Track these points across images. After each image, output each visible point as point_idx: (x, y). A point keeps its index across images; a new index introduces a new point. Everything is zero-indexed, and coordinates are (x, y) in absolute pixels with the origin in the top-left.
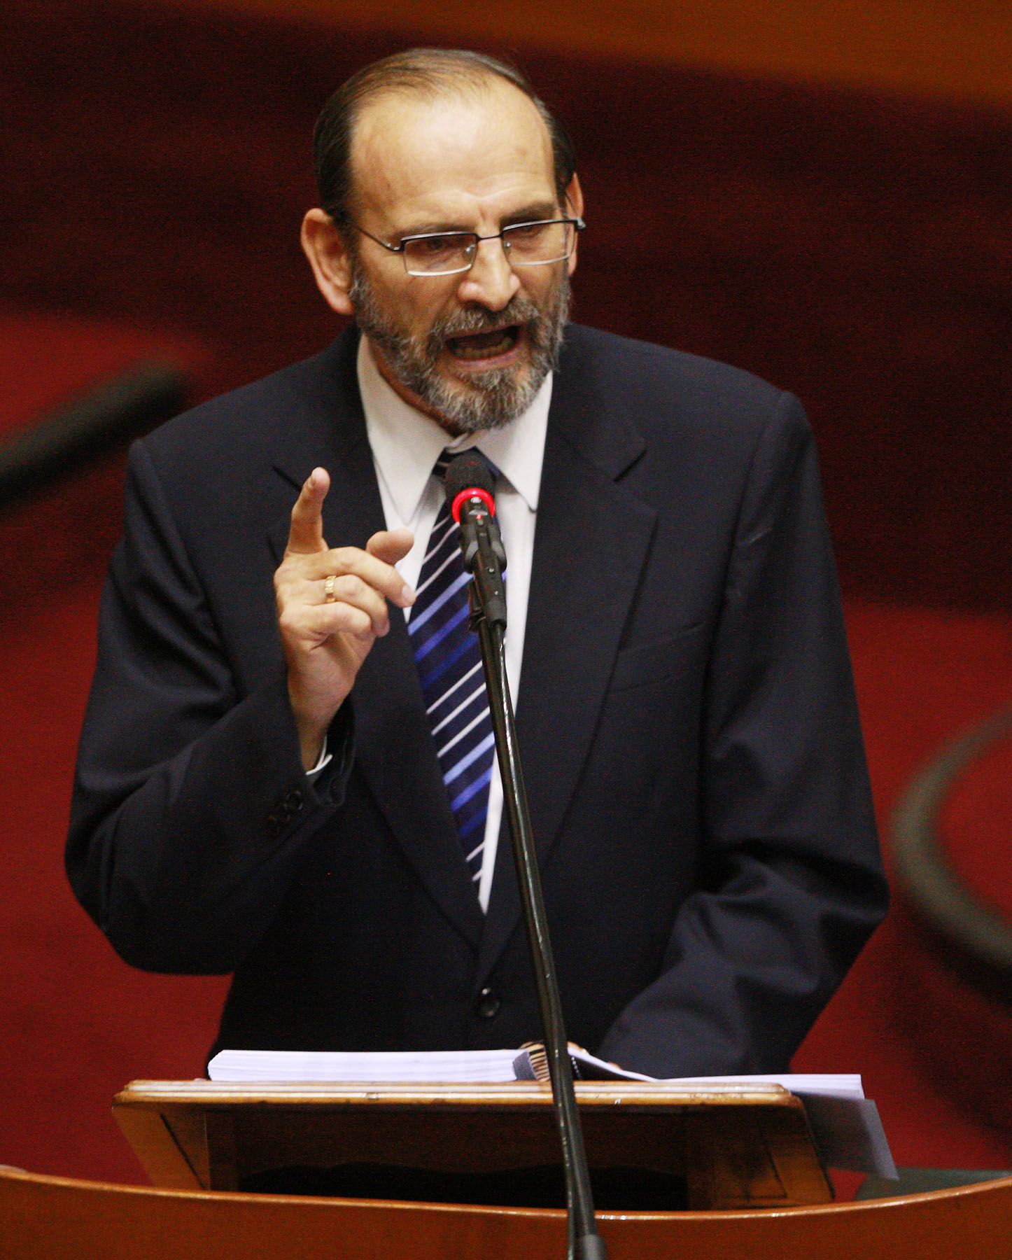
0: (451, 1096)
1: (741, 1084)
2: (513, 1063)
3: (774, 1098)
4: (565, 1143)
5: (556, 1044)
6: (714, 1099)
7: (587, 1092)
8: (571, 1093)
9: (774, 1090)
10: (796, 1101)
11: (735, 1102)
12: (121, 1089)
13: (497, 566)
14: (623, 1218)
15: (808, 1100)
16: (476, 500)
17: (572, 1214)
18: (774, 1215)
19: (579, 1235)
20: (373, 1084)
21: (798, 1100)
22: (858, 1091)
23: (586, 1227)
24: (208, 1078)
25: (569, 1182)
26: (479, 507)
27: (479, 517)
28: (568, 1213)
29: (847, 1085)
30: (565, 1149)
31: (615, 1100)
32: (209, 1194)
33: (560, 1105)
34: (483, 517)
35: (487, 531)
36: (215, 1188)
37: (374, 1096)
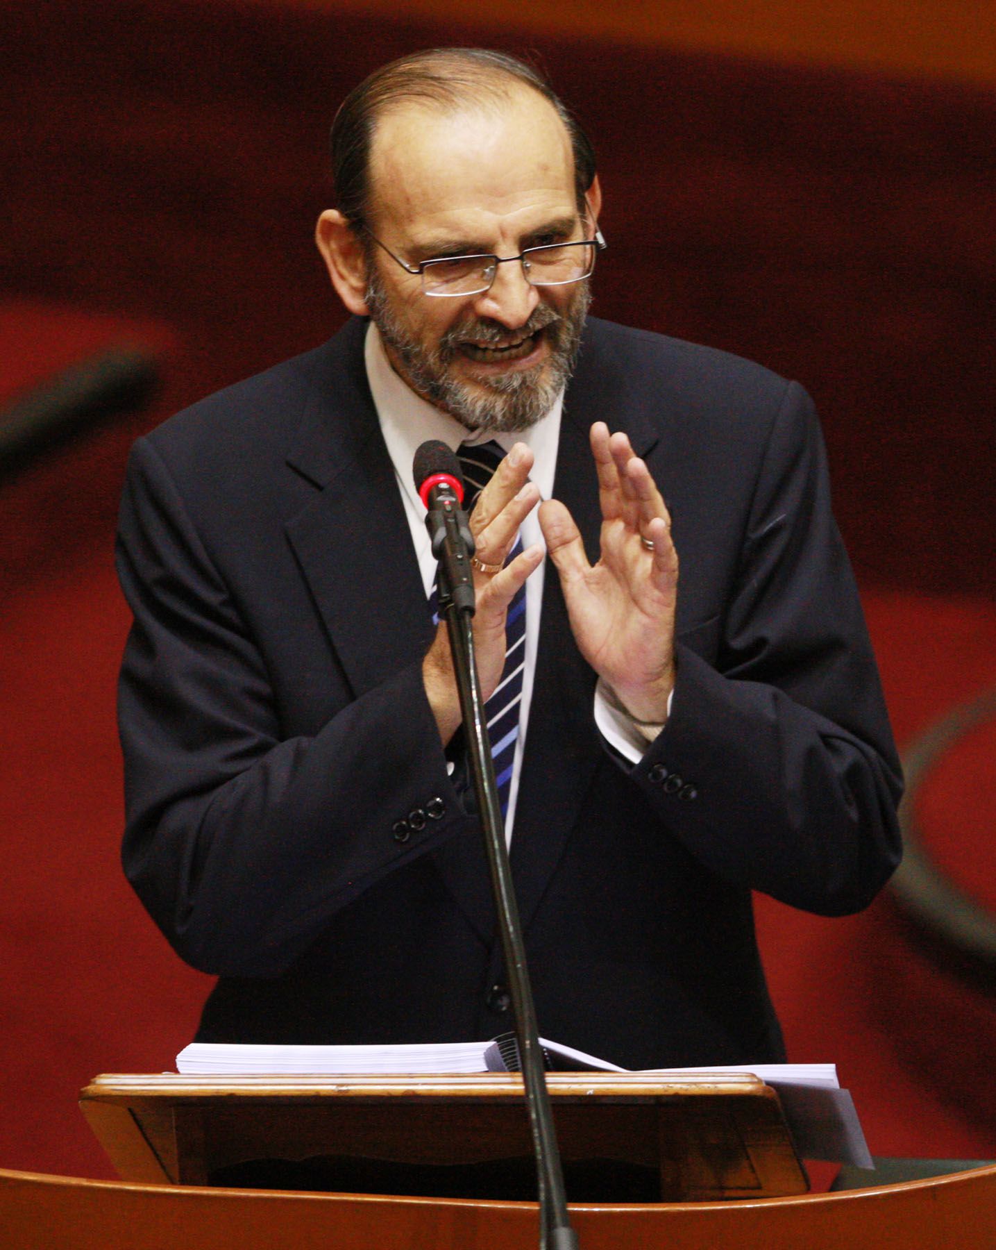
0: (421, 1088)
1: (714, 1074)
2: (485, 1053)
3: (748, 1088)
4: (536, 1135)
5: (527, 1036)
6: (687, 1090)
7: (559, 1083)
8: (543, 1083)
9: (748, 1079)
10: (770, 1091)
11: (708, 1093)
12: (88, 1083)
13: (466, 553)
14: (596, 1210)
15: (781, 1090)
16: (444, 486)
17: (544, 1205)
18: (748, 1206)
19: (551, 1226)
20: (342, 1076)
21: (772, 1089)
22: (832, 1080)
23: (558, 1219)
24: (176, 1071)
25: (541, 1175)
26: (448, 493)
27: (447, 503)
28: (540, 1205)
29: (822, 1074)
30: (537, 1142)
31: (588, 1090)
32: (177, 1188)
33: (532, 1096)
34: (451, 503)
35: (455, 517)
36: (184, 1182)
37: (344, 1088)
